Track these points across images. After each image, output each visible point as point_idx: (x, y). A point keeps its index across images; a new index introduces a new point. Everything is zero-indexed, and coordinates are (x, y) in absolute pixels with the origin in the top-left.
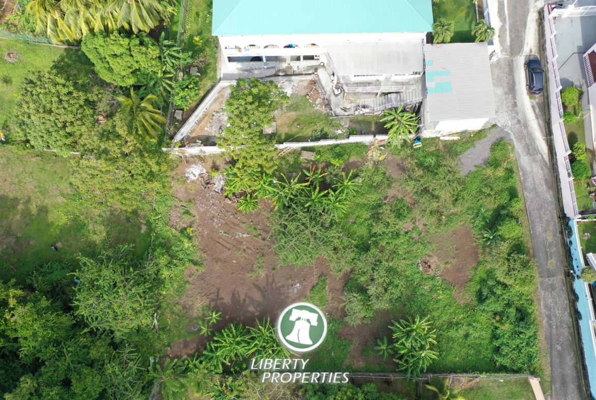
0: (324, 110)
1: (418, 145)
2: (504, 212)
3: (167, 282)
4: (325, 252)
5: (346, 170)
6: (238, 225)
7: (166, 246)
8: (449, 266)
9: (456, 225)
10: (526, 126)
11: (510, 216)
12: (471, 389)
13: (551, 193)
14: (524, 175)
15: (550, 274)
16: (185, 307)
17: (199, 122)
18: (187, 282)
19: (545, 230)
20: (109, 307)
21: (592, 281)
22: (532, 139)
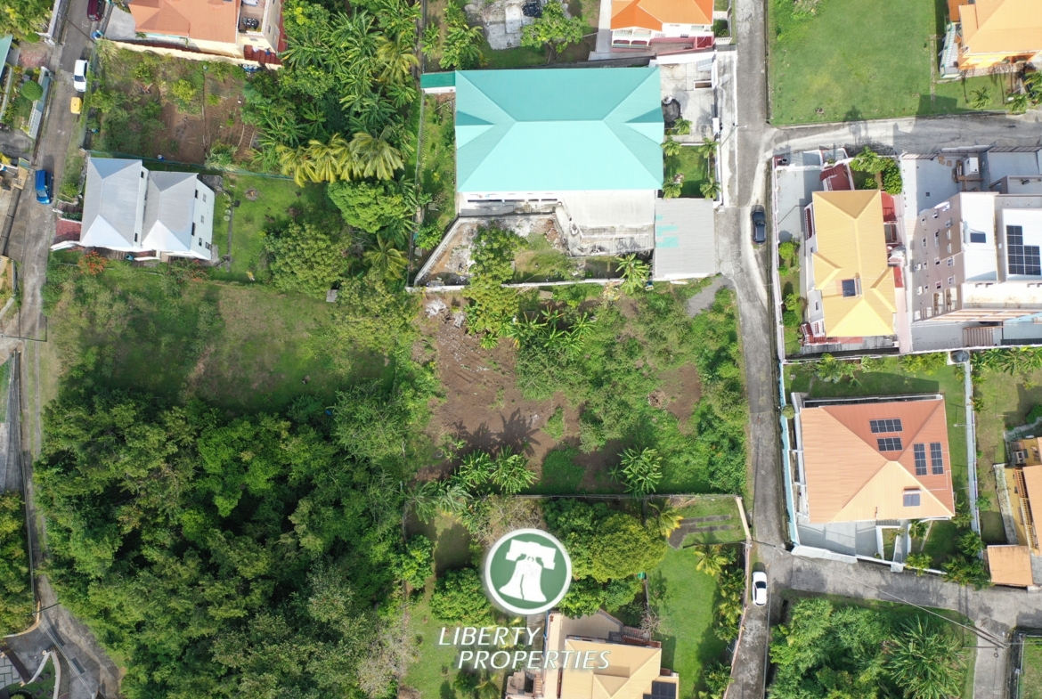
0: (561, 250)
1: (650, 288)
2: (723, 354)
3: (412, 412)
4: (562, 389)
5: (581, 309)
6: (478, 359)
7: (410, 379)
8: (674, 401)
9: (683, 364)
10: (748, 274)
11: (729, 359)
12: (688, 507)
13: (768, 337)
14: (743, 320)
15: (761, 409)
16: (429, 436)
17: (439, 259)
18: (431, 413)
19: (759, 371)
20: (368, 437)
21: (791, 417)
22: (753, 287)
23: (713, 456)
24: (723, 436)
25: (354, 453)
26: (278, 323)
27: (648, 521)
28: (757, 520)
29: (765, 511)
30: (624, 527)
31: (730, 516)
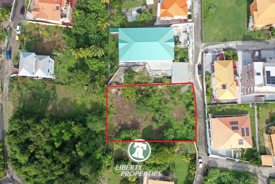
0: (147, 75)
1: (171, 85)
2: (190, 103)
3: (108, 119)
4: (147, 112)
5: (153, 91)
6: (125, 104)
8: (177, 116)
9: (180, 106)
10: (197, 82)
11: (192, 105)
13: (202, 99)
15: (201, 118)
16: (112, 125)
17: (114, 78)
18: (112, 118)
19: (200, 108)
20: (96, 126)
21: (209, 121)
22: (198, 85)
23: (188, 130)
24: (190, 125)
25: (92, 130)
26: (72, 95)
27: (170, 148)
28: (200, 148)
29: (202, 145)
30: (164, 150)
31: (192, 147)
